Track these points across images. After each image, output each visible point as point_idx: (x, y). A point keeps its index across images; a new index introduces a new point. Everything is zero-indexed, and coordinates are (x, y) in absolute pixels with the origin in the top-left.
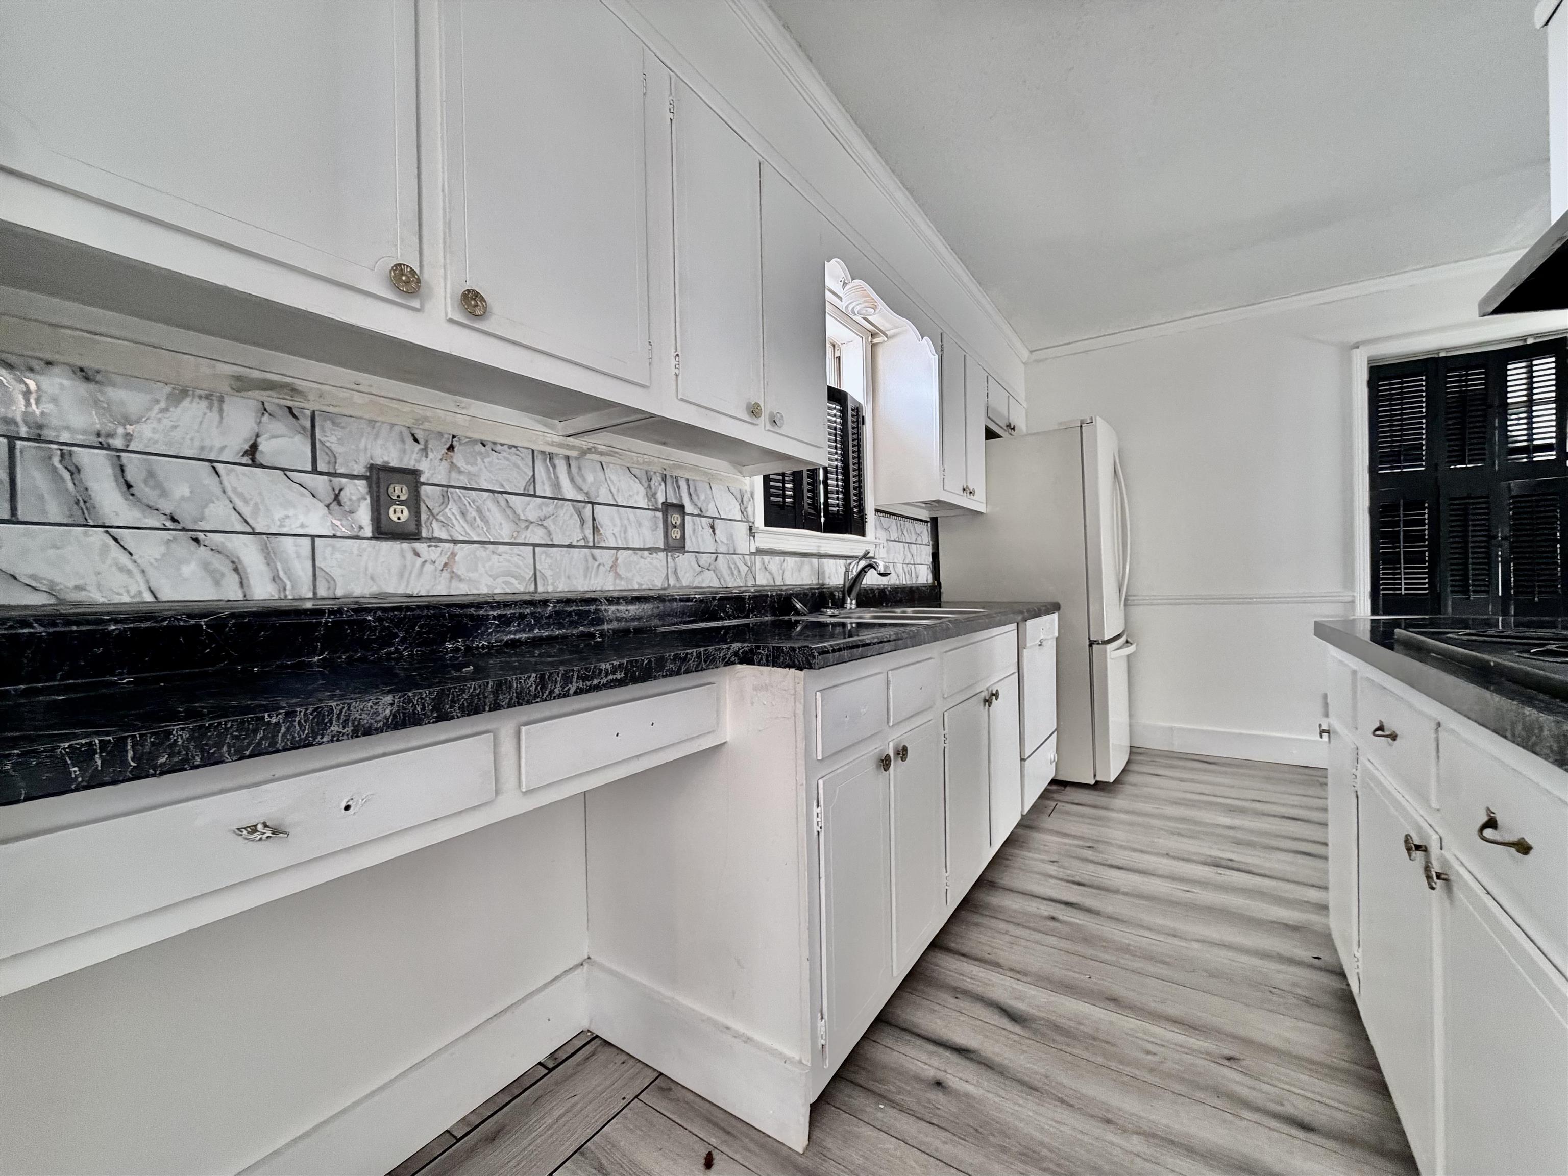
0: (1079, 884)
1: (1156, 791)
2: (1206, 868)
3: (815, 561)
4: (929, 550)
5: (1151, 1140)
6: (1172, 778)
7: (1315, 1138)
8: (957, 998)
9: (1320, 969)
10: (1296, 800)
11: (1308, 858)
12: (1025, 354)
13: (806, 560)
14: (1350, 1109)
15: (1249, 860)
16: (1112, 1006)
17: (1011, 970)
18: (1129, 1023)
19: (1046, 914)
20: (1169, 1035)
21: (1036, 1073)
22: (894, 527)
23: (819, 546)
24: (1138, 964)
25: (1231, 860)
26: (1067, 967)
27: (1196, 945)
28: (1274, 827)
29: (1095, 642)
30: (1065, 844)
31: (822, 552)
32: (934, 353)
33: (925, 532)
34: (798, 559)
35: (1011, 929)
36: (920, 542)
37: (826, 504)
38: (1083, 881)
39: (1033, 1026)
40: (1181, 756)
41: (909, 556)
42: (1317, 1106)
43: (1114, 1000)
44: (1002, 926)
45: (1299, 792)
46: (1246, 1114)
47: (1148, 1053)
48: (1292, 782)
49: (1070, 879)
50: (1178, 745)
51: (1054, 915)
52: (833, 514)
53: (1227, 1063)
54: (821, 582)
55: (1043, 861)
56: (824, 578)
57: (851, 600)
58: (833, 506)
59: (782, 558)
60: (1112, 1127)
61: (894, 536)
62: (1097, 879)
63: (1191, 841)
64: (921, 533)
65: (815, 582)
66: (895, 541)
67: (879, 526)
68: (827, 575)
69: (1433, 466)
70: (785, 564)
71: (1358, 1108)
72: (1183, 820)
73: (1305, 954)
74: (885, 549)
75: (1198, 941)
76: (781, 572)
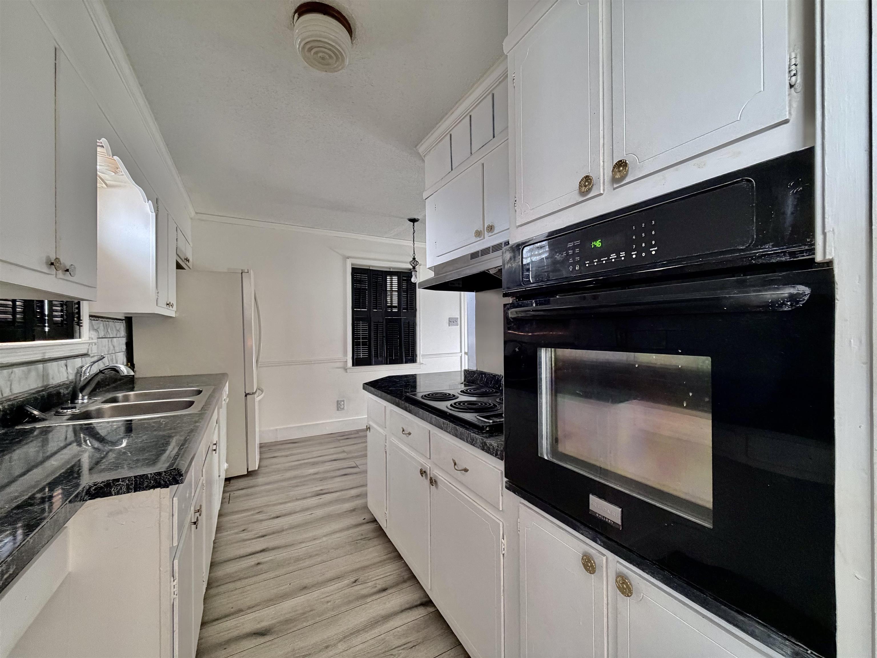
0: (263, 536)
1: (279, 466)
2: (314, 499)
3: (40, 366)
4: (124, 341)
5: (346, 640)
6: (282, 456)
7: (389, 591)
8: (225, 649)
9: (368, 523)
10: (332, 451)
11: (346, 476)
12: (193, 214)
13: (33, 367)
14: (392, 573)
15: (329, 486)
16: (305, 591)
17: (249, 608)
18: (315, 594)
19: (253, 563)
20: (332, 588)
21: (288, 653)
22: (102, 327)
23: (44, 353)
24: (307, 563)
25: (321, 490)
26: (276, 587)
27: (324, 539)
28: (329, 467)
29: (249, 394)
30: (244, 517)
31: (47, 356)
32: (153, 211)
33: (122, 327)
34: (24, 368)
35: (238, 584)
36: (119, 336)
37: (51, 315)
38: (263, 534)
39: (276, 629)
40: (282, 443)
41: (112, 348)
42: (385, 579)
43: (305, 588)
44: (231, 586)
45: (333, 447)
46: (369, 600)
47: (328, 602)
48: (329, 442)
49: (256, 536)
50: (280, 438)
51: (259, 561)
52: (56, 323)
53: (355, 584)
54: (45, 384)
55: (237, 533)
56: (48, 379)
57: (83, 396)
58: (56, 316)
59: (10, 371)
60: (329, 649)
61: (102, 334)
62: (269, 529)
63: (304, 487)
64: (120, 329)
65: (40, 385)
66: (102, 338)
67: (92, 328)
68: (51, 377)
69: (369, 310)
70: (13, 375)
71: (396, 570)
72: (295, 477)
73: (360, 520)
74: (96, 345)
75: (325, 536)
76: (9, 383)
